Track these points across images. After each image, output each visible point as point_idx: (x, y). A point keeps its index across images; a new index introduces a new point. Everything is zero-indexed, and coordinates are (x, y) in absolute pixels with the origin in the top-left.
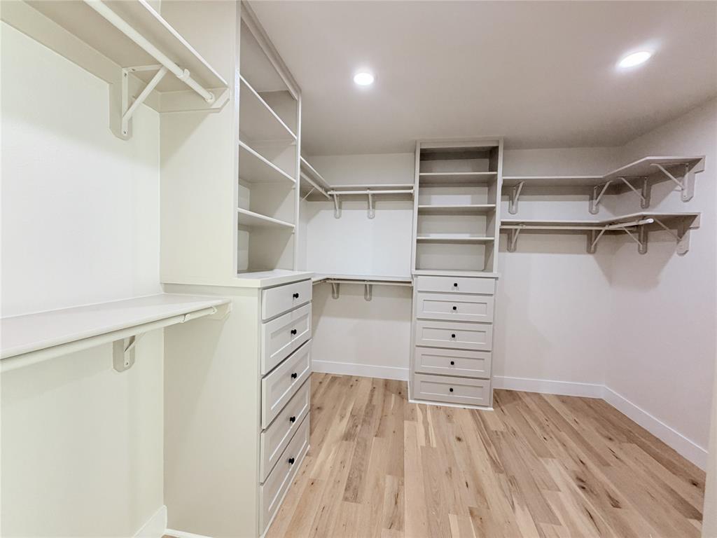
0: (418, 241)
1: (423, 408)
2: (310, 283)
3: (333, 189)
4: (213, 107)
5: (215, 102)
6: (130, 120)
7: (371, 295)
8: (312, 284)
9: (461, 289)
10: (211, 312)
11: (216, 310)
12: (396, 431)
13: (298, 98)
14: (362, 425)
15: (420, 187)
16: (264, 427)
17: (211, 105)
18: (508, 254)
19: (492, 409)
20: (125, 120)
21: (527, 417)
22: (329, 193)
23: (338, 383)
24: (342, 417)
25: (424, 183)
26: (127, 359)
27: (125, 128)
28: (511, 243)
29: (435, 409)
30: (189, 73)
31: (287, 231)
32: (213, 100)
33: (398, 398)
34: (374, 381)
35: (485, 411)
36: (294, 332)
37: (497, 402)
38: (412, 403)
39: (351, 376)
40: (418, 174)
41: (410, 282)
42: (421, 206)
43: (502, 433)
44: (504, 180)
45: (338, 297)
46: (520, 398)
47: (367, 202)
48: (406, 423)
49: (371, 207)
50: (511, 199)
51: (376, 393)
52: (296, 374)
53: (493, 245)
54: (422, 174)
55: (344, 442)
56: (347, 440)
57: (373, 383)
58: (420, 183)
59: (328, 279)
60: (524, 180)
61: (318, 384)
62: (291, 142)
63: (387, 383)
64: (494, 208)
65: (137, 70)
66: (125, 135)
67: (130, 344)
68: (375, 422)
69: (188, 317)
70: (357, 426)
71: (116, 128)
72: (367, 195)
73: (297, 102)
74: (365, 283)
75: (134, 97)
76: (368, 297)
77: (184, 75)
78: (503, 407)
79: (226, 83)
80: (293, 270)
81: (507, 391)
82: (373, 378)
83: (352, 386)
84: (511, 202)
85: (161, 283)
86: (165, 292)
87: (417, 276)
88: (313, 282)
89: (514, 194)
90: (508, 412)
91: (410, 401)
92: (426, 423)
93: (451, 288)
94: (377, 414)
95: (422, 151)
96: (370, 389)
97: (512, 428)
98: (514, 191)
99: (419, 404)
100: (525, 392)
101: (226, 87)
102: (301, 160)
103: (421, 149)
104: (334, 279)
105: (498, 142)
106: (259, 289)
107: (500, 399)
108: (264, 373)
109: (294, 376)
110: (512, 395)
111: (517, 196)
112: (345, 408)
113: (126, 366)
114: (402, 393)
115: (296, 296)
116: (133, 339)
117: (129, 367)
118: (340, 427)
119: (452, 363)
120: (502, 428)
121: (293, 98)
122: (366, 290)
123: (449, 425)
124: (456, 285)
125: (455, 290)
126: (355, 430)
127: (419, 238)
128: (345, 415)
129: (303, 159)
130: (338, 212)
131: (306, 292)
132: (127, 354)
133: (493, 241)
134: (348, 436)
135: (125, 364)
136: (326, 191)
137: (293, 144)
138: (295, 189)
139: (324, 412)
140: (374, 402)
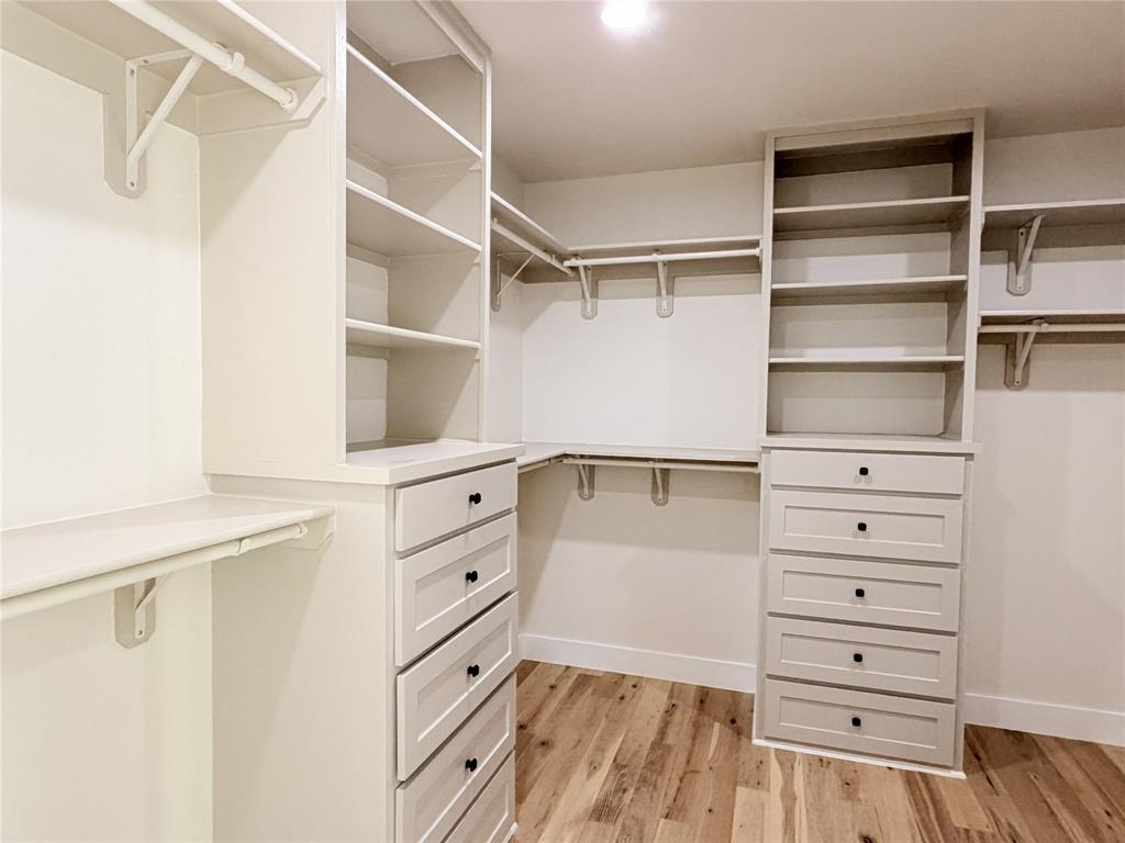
0: (773, 367)
1: (786, 761)
2: (511, 472)
3: (576, 255)
4: (294, 118)
5: (298, 107)
6: (143, 160)
7: (666, 491)
8: (516, 472)
9: (876, 480)
10: (294, 534)
11: (305, 530)
12: (715, 809)
13: (485, 67)
14: (637, 789)
15: (775, 239)
16: (402, 776)
17: (292, 114)
18: (1008, 396)
19: (962, 775)
20: (133, 158)
21: (1054, 801)
22: (567, 263)
23: (590, 690)
24: (594, 767)
25: (783, 230)
26: (141, 624)
27: (132, 176)
28: (1015, 366)
29: (816, 764)
30: (243, 58)
31: (462, 358)
32: (294, 104)
33: (728, 731)
34: (675, 690)
35: (944, 778)
36: (472, 577)
37: (979, 758)
38: (760, 748)
39: (624, 676)
40: (769, 212)
41: (755, 465)
42: (776, 286)
43: (981, 835)
44: (988, 215)
45: (592, 496)
46: (1042, 754)
47: (654, 280)
48: (742, 792)
49: (664, 292)
50: (1013, 257)
51: (677, 716)
52: (477, 667)
53: (962, 373)
54: (780, 211)
55: (594, 824)
56: (598, 820)
57: (671, 697)
58: (775, 230)
59: (566, 456)
60: (1041, 211)
61: (547, 689)
62: (470, 166)
63: (704, 697)
64: (964, 283)
65: (151, 62)
66: (134, 189)
67: (147, 592)
68: (668, 785)
69: (247, 546)
70: (625, 791)
71: (115, 177)
72: (654, 265)
73: (481, 77)
74: (651, 465)
75: (147, 112)
76: (660, 496)
77: (233, 65)
78: (992, 773)
79: (318, 68)
80: (477, 440)
81: (1007, 732)
82: (674, 683)
83: (622, 698)
84: (1012, 264)
85: (205, 474)
86: (213, 490)
87: (767, 449)
88: (519, 468)
89: (1021, 245)
90: (1005, 785)
91: (756, 741)
92: (788, 796)
93: (850, 478)
94: (676, 763)
95: (779, 156)
96: (663, 708)
97: (1010, 825)
98: (1022, 238)
99: (776, 750)
100: (1057, 739)
101: (318, 75)
102: (492, 199)
103: (778, 154)
104: (582, 457)
105: (971, 121)
106: (387, 487)
107: (986, 752)
108: (401, 663)
109: (474, 671)
110: (1021, 744)
111: (1029, 250)
112: (601, 749)
113: (138, 637)
114: (739, 723)
115: (476, 499)
116: (150, 584)
117: (146, 640)
118: (588, 788)
119: (858, 658)
120: (982, 821)
121: (473, 69)
122: (655, 482)
123: (847, 805)
124: (864, 471)
125: (863, 483)
126: (621, 799)
127: (773, 360)
128: (600, 764)
129: (497, 198)
130: (589, 305)
131: (502, 491)
132: (140, 613)
133: (961, 364)
134: (603, 812)
135: (137, 632)
136: (562, 258)
137: (473, 168)
138: (479, 264)
139: (554, 754)
140: (669, 740)
